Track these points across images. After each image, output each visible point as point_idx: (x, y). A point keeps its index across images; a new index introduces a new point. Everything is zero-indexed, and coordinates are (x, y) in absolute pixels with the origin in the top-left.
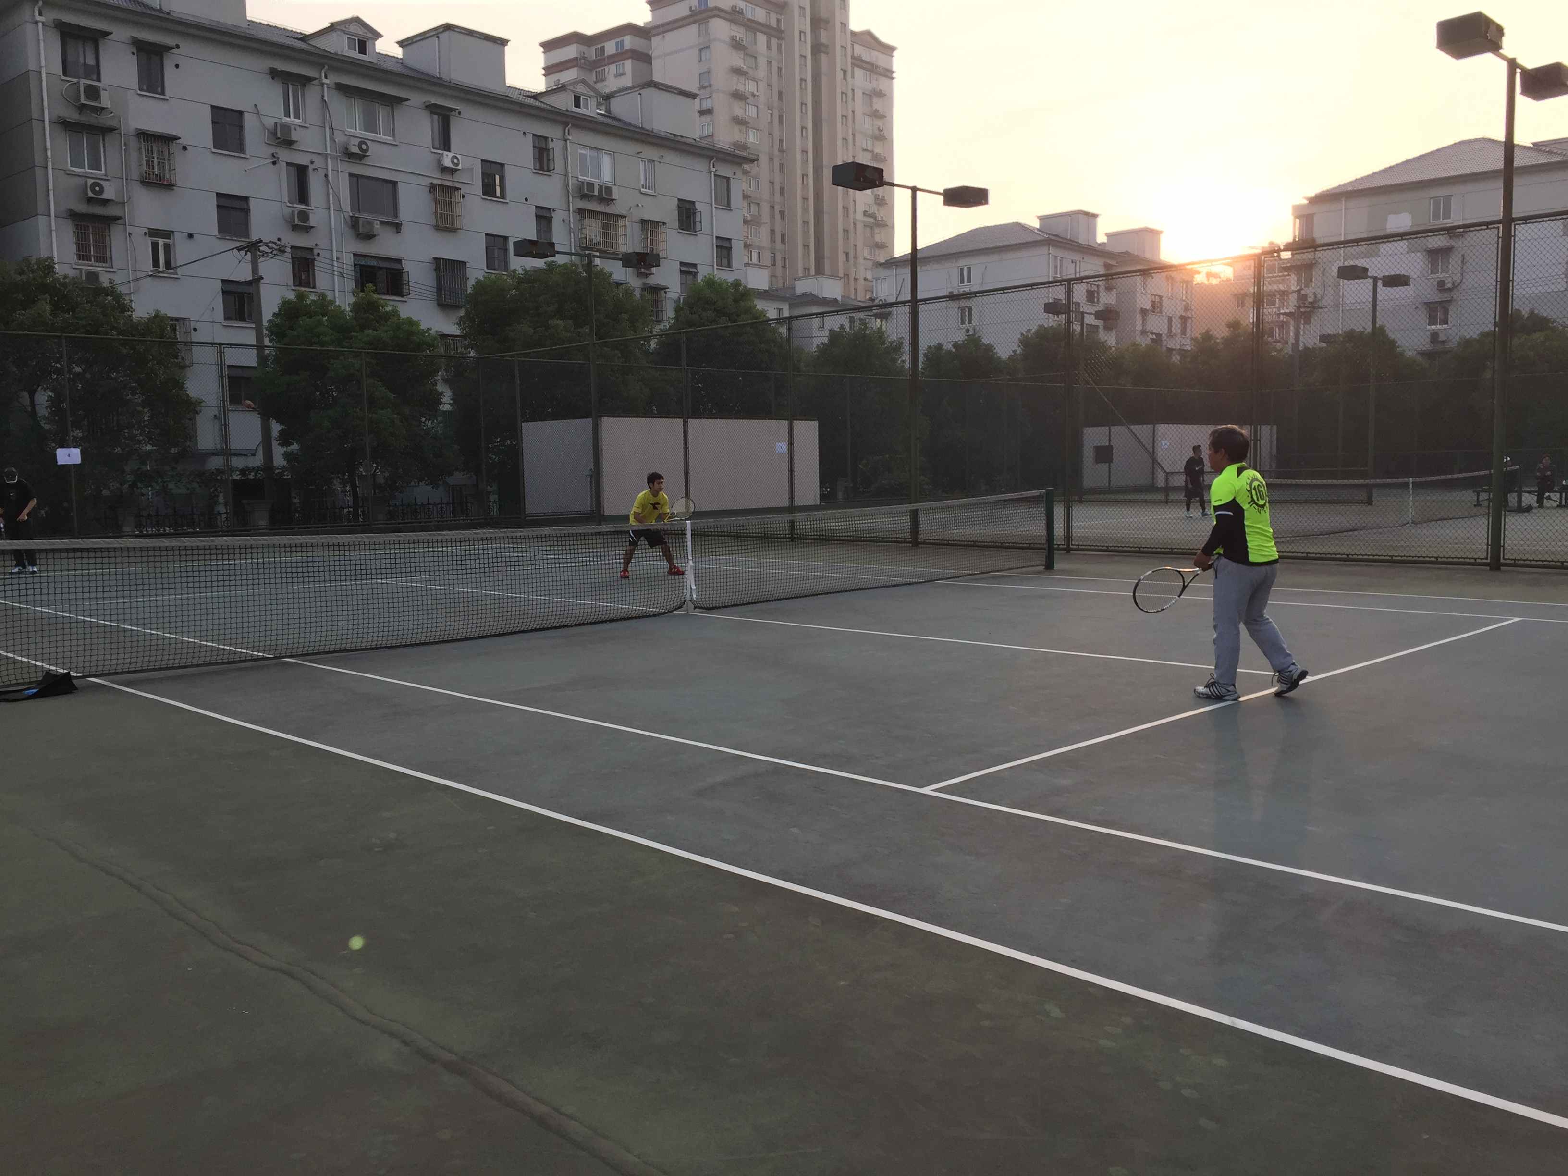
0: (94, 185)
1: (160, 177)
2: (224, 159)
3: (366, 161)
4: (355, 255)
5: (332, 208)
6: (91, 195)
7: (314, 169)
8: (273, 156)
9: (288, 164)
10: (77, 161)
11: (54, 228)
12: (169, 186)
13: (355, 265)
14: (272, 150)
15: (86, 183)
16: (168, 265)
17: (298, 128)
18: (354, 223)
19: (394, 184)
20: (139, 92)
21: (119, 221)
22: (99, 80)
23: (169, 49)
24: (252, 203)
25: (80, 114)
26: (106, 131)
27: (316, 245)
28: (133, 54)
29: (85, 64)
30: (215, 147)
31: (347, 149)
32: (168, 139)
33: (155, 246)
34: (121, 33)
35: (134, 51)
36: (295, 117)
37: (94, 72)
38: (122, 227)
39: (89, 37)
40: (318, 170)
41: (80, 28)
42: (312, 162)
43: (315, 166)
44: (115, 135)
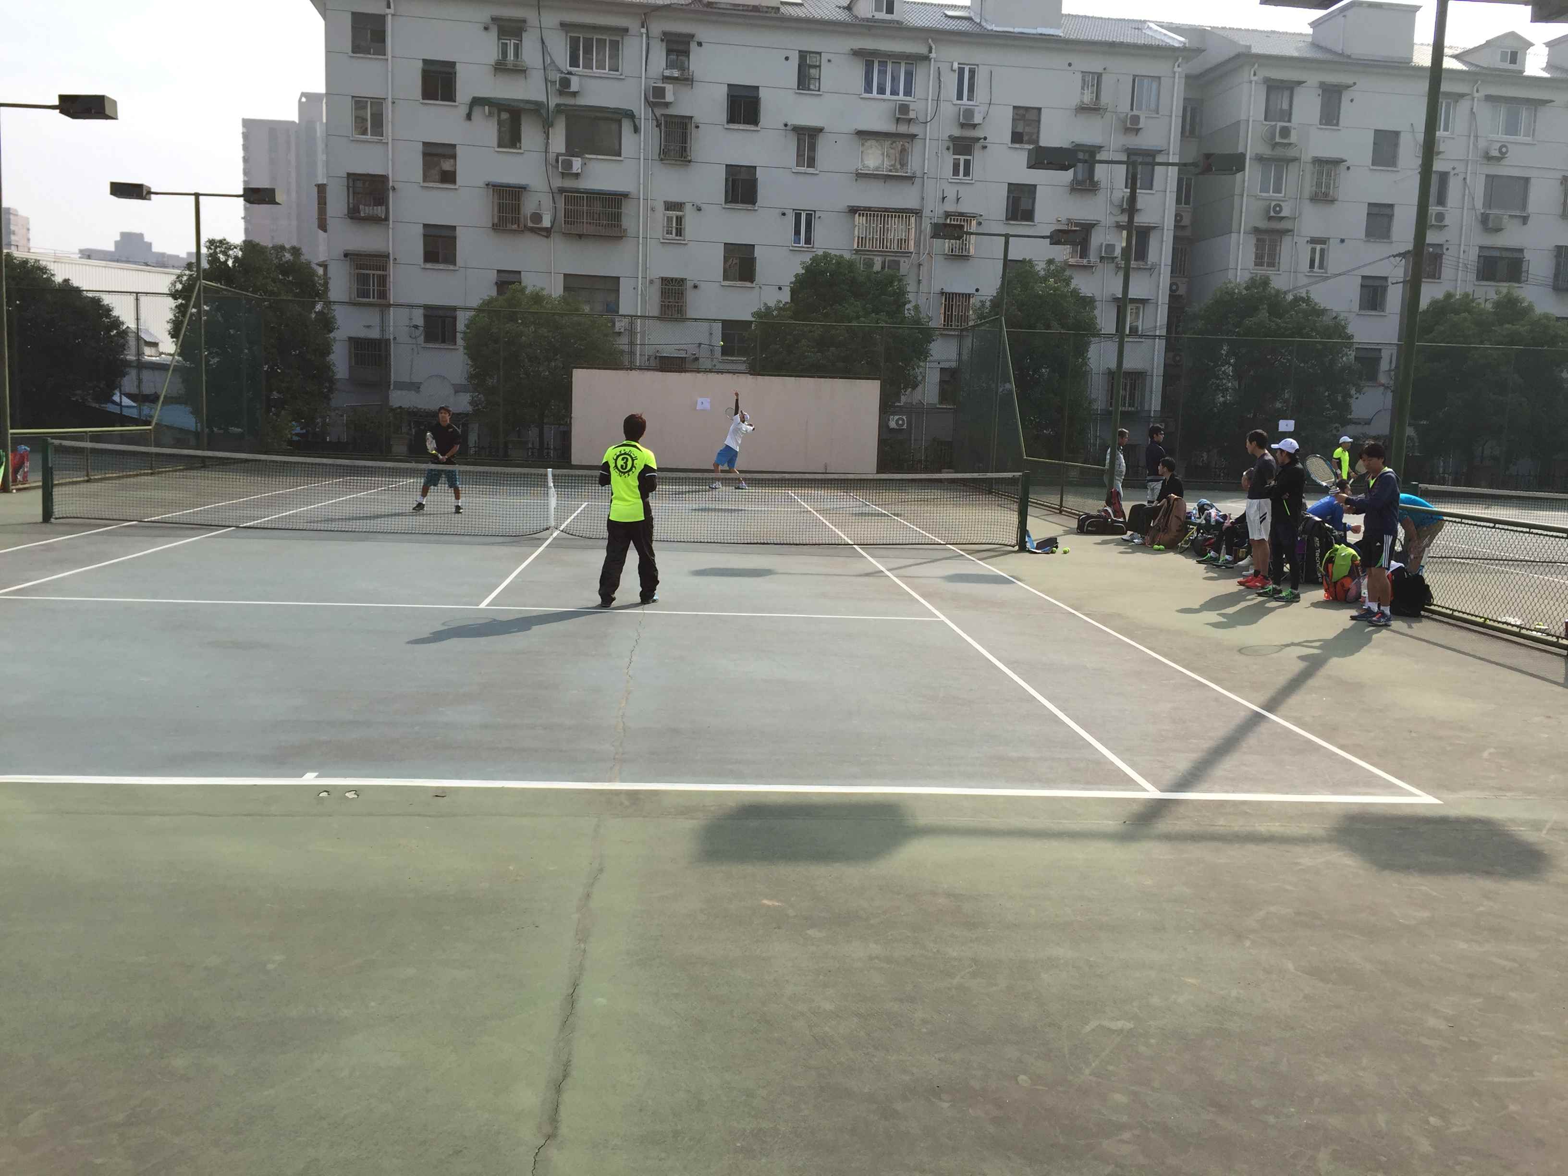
0: (1276, 206)
1: (1326, 195)
2: (1378, 173)
3: (1505, 162)
4: (1480, 247)
5: (1465, 208)
6: (1272, 214)
7: (1455, 175)
10: (1264, 189)
11: (1241, 242)
12: (1333, 201)
13: (1479, 256)
15: (1270, 204)
16: (1321, 266)
18: (1484, 220)
19: (1527, 180)
20: (1320, 126)
21: (1289, 233)
22: (1289, 121)
23: (1348, 86)
24: (1397, 211)
25: (1273, 149)
26: (1290, 161)
27: (1447, 241)
28: (1319, 95)
29: (1281, 109)
30: (1373, 165)
31: (1488, 153)
32: (1337, 162)
33: (1313, 251)
34: (1313, 79)
35: (1320, 92)
36: (1444, 130)
37: (1288, 115)
38: (1291, 237)
39: (1290, 87)
40: (1458, 174)
41: (1282, 81)
42: (1454, 169)
43: (1456, 171)
44: (1296, 164)
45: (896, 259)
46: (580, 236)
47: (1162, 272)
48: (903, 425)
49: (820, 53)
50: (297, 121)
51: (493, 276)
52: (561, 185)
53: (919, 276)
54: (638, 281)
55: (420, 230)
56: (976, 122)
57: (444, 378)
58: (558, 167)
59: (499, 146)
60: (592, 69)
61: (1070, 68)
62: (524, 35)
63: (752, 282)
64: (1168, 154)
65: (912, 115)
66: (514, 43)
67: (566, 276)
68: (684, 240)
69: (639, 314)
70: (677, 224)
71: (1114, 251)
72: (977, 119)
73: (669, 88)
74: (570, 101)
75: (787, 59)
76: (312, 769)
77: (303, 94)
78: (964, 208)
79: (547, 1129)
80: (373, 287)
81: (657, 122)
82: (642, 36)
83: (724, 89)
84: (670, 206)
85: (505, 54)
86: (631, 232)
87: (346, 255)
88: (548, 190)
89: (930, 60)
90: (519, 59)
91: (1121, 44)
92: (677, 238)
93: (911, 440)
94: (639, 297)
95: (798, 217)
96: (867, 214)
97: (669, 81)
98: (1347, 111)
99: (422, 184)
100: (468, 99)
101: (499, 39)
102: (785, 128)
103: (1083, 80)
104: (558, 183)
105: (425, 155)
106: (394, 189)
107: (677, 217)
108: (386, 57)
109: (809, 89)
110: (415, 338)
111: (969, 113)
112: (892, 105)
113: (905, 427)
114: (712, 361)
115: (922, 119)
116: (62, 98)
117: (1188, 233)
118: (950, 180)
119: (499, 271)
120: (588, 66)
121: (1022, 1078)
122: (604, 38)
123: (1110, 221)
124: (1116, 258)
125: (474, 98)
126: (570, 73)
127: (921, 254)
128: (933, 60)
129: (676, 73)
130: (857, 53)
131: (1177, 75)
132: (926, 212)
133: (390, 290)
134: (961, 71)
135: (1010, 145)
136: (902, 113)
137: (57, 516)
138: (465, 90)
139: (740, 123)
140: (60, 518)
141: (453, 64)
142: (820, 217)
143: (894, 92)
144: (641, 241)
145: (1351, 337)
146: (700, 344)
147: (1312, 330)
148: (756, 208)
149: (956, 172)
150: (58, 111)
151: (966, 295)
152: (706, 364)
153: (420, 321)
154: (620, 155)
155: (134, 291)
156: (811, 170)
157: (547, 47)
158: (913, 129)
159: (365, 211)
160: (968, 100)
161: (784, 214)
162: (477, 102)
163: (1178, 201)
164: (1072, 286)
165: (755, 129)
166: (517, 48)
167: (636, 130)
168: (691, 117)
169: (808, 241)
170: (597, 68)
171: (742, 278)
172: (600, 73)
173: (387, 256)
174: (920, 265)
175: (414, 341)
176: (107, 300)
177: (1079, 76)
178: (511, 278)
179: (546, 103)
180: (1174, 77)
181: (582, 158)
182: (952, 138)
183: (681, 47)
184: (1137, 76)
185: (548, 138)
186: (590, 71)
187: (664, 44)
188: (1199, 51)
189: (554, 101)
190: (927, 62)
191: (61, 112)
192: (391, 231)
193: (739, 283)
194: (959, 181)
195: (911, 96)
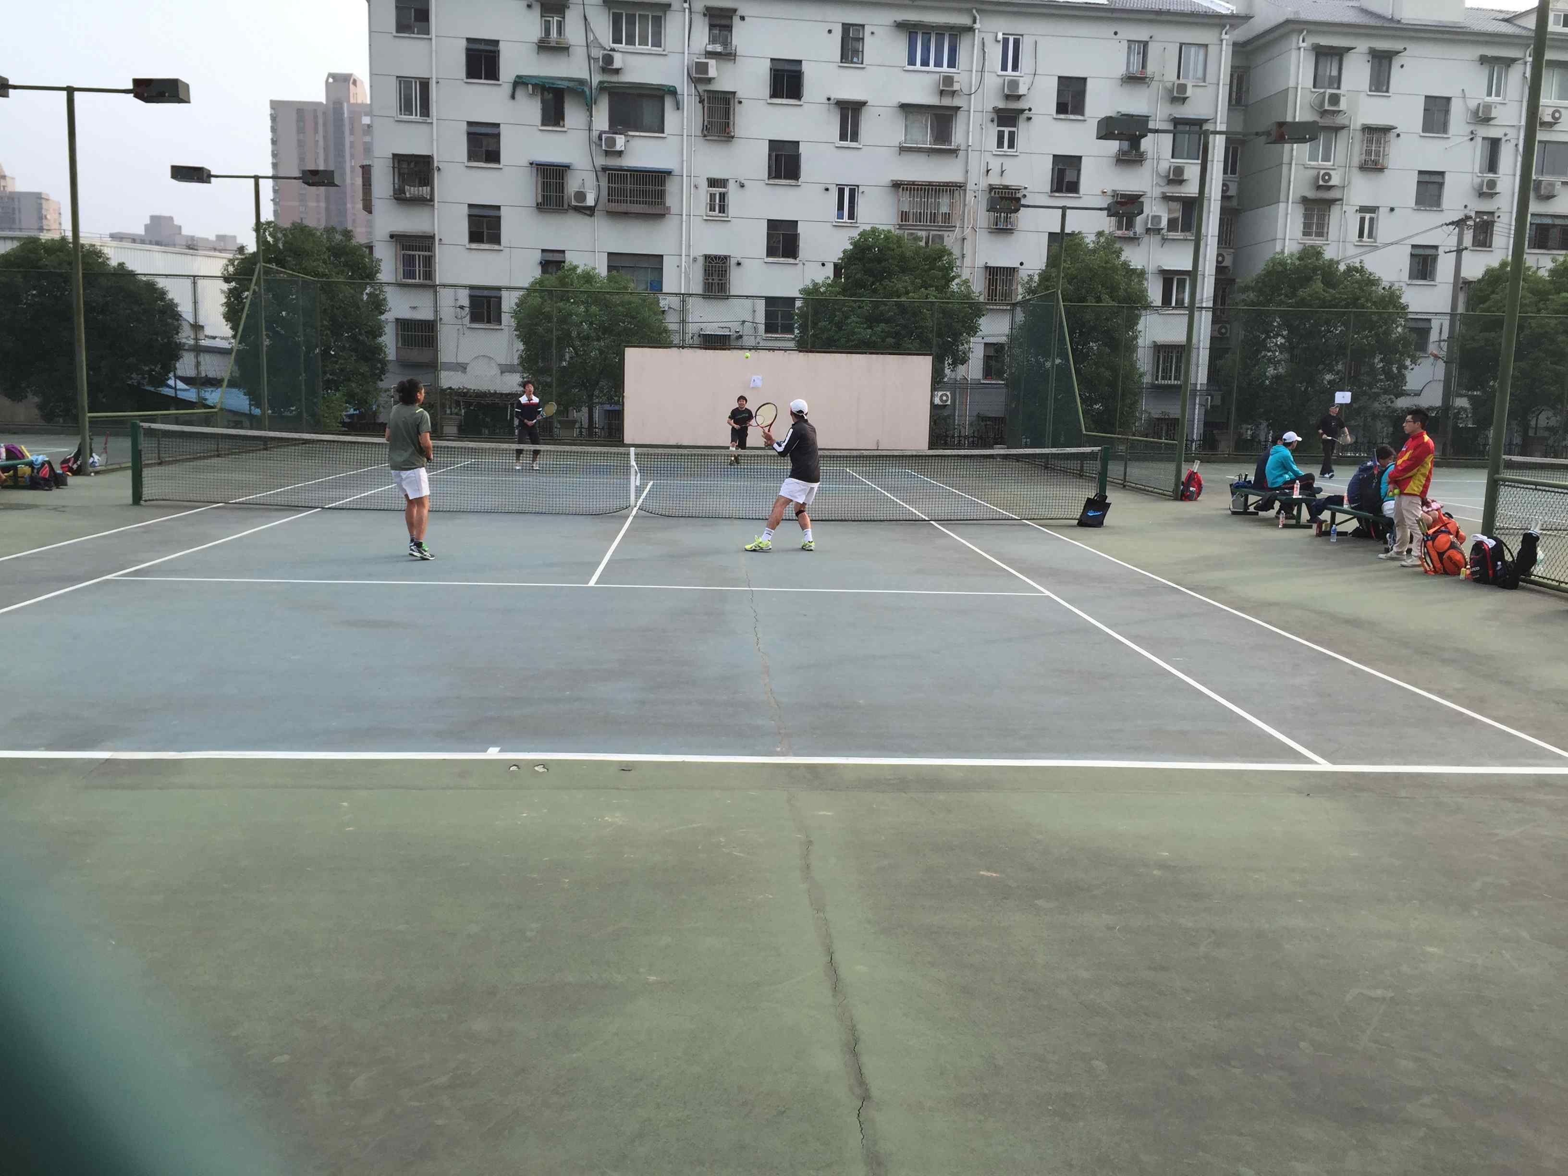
0: (1324, 175)
1: (1375, 162)
2: (1430, 140)
4: (1534, 214)
5: (1517, 175)
6: (1321, 183)
7: (1506, 141)
8: (1472, 133)
9: (1484, 138)
10: (1313, 159)
11: (1289, 211)
12: (1381, 170)
13: (1532, 223)
14: (1472, 128)
15: (1319, 173)
16: (1370, 235)
17: (1498, 106)
18: (1537, 186)
20: (1369, 93)
21: (1338, 203)
22: (1339, 88)
23: (1398, 53)
24: (1448, 177)
25: (1321, 117)
26: (1337, 129)
27: (1498, 208)
28: (1369, 61)
29: (1330, 76)
30: (1423, 131)
32: (1386, 130)
33: (1362, 220)
34: (1362, 46)
35: (1370, 59)
36: (1496, 96)
37: (1337, 81)
38: (1339, 207)
39: (1339, 54)
40: (1509, 140)
41: (1332, 47)
42: (1505, 135)
43: (1507, 138)
44: (1345, 132)
45: (940, 233)
46: (626, 215)
47: (1209, 242)
48: (946, 401)
49: (863, 26)
50: (324, 102)
51: (538, 256)
52: (604, 164)
53: (963, 249)
54: (681, 260)
55: (465, 211)
56: (1021, 93)
57: (490, 358)
58: (602, 146)
59: (543, 124)
60: (635, 45)
61: (1115, 37)
62: (568, 13)
63: (796, 259)
64: (1216, 123)
65: (956, 87)
66: (557, 20)
67: (610, 254)
68: (728, 217)
69: (683, 292)
70: (720, 201)
71: (1160, 222)
72: (1022, 90)
73: (712, 63)
74: (614, 79)
75: (830, 31)
76: (494, 744)
77: (331, 75)
78: (1010, 180)
79: (858, 1091)
80: (419, 268)
81: (700, 98)
82: (685, 11)
83: (768, 64)
84: (713, 183)
85: (547, 31)
86: (674, 210)
87: (392, 236)
88: (590, 167)
89: (974, 31)
90: (562, 37)
91: (1168, 12)
92: (720, 215)
93: (954, 415)
94: (683, 275)
95: (841, 192)
96: (911, 188)
97: (714, 56)
98: (1397, 77)
99: (466, 164)
100: (512, 78)
101: (542, 16)
102: (827, 102)
103: (1129, 48)
104: (601, 161)
105: (469, 134)
106: (439, 169)
107: (720, 194)
108: (429, 37)
109: (852, 62)
110: (462, 319)
111: (1014, 84)
112: (937, 76)
113: (949, 403)
114: (756, 338)
115: (966, 91)
116: (137, 82)
117: (1234, 203)
118: (994, 153)
119: (543, 251)
120: (630, 41)
121: (1302, 1044)
122: (647, 13)
123: (1157, 192)
124: (1162, 229)
125: (517, 76)
126: (613, 50)
127: (965, 227)
128: (977, 31)
129: (719, 48)
130: (901, 26)
131: (1224, 42)
132: (970, 186)
133: (435, 271)
134: (1006, 41)
135: (1055, 116)
136: (946, 87)
137: (147, 499)
138: (509, 69)
139: (783, 98)
140: (150, 500)
141: (496, 43)
142: (863, 192)
143: (939, 64)
144: (684, 220)
145: (1405, 307)
146: (744, 322)
147: (1367, 301)
148: (799, 184)
149: (1000, 144)
150: (132, 95)
151: (1010, 268)
152: (748, 341)
153: (466, 302)
154: (663, 132)
155: (192, 274)
156: (854, 145)
157: (589, 24)
158: (956, 102)
159: (411, 191)
160: (1013, 71)
161: (827, 189)
162: (520, 82)
163: (1225, 172)
164: (1123, 258)
165: (798, 103)
166: (560, 25)
167: (678, 107)
168: (734, 93)
169: (851, 216)
170: (639, 44)
171: (786, 255)
172: (643, 49)
173: (432, 237)
174: (964, 239)
175: (459, 322)
176: (161, 283)
177: (1125, 44)
178: (557, 257)
179: (589, 80)
180: (1222, 45)
181: (625, 135)
182: (997, 111)
183: (723, 22)
184: (1184, 44)
185: (591, 116)
186: (632, 47)
187: (707, 19)
188: (1247, 18)
189: (596, 79)
190: (971, 33)
191: (136, 96)
192: (436, 211)
193: (782, 260)
194: (1002, 153)
195: (955, 67)
